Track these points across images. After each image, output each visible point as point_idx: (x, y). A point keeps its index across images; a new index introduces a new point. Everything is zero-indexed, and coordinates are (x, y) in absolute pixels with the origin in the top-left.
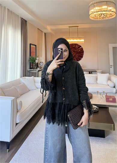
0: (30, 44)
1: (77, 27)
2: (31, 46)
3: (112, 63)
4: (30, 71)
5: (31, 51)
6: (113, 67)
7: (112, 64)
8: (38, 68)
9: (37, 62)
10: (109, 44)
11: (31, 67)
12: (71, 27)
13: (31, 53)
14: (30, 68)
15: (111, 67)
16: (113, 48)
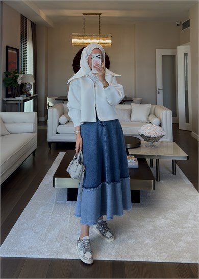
0: (7, 47)
1: (99, 16)
2: (9, 51)
3: (160, 85)
4: (7, 100)
5: (9, 61)
6: (161, 92)
7: (161, 88)
8: (23, 95)
9: (20, 84)
10: (156, 50)
11: (10, 93)
12: (87, 14)
13: (9, 66)
14: (7, 96)
15: (159, 93)
16: (164, 56)
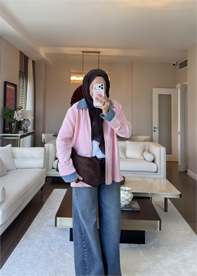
0: (5, 83)
1: (98, 54)
2: (7, 86)
4: (3, 136)
5: (7, 97)
7: (157, 126)
8: (20, 132)
9: (18, 120)
10: (153, 89)
11: (6, 129)
12: (86, 52)
13: (7, 102)
14: (5, 132)
15: (155, 131)
16: (160, 95)
